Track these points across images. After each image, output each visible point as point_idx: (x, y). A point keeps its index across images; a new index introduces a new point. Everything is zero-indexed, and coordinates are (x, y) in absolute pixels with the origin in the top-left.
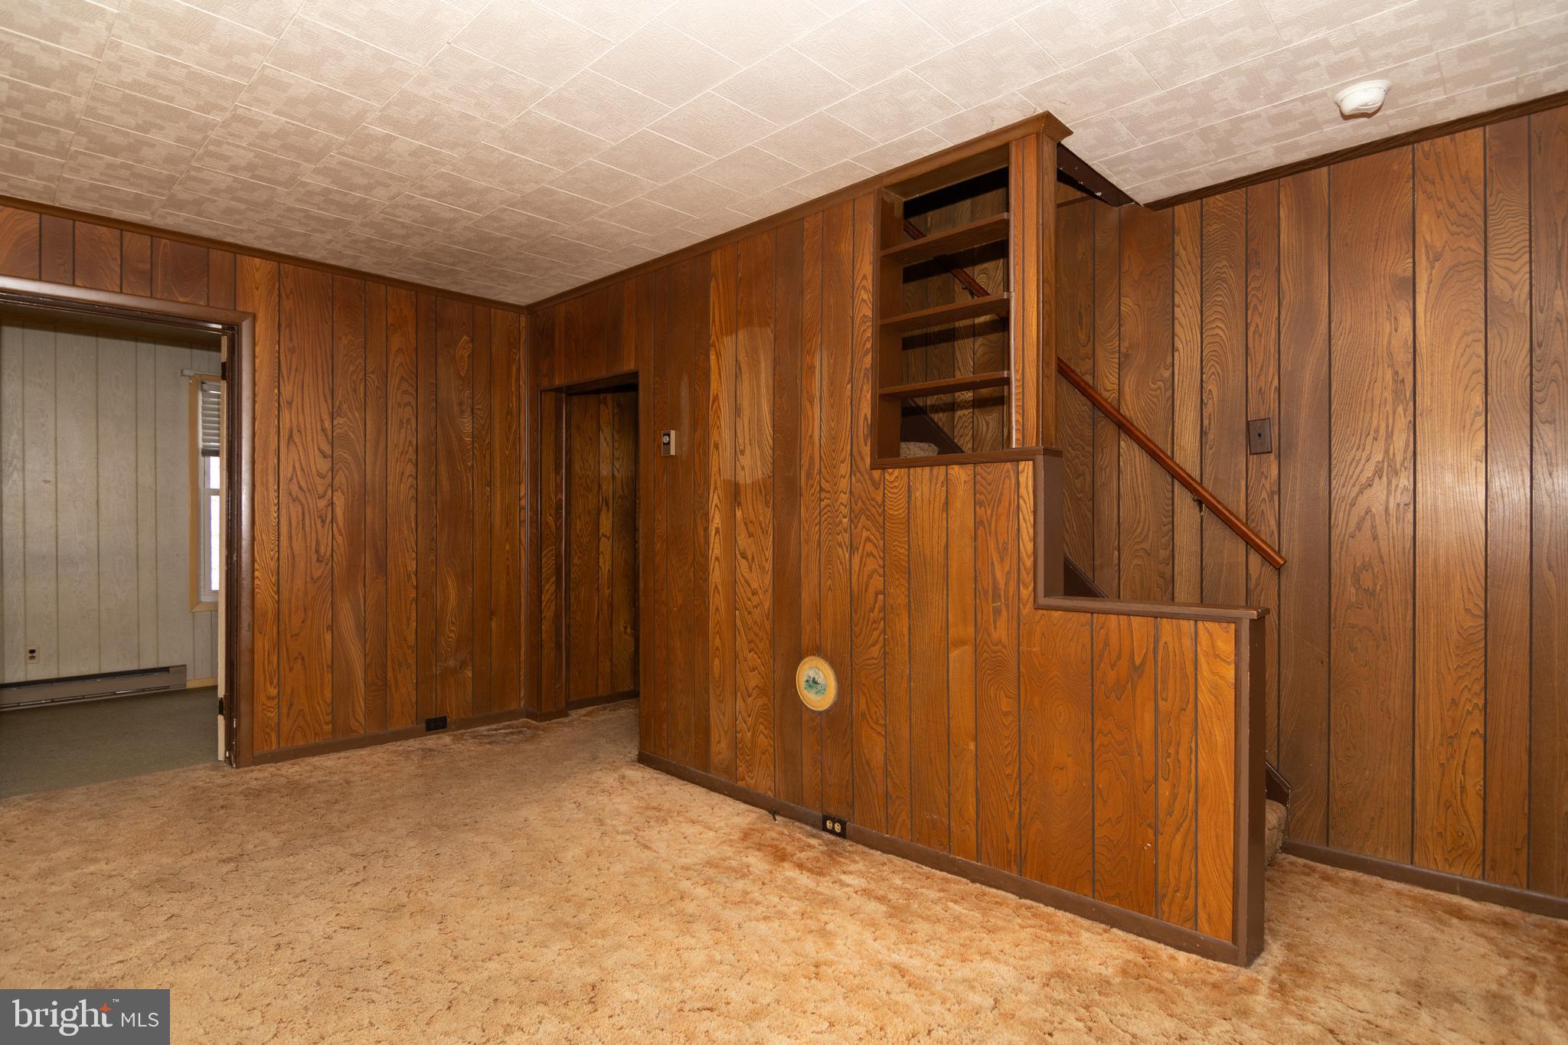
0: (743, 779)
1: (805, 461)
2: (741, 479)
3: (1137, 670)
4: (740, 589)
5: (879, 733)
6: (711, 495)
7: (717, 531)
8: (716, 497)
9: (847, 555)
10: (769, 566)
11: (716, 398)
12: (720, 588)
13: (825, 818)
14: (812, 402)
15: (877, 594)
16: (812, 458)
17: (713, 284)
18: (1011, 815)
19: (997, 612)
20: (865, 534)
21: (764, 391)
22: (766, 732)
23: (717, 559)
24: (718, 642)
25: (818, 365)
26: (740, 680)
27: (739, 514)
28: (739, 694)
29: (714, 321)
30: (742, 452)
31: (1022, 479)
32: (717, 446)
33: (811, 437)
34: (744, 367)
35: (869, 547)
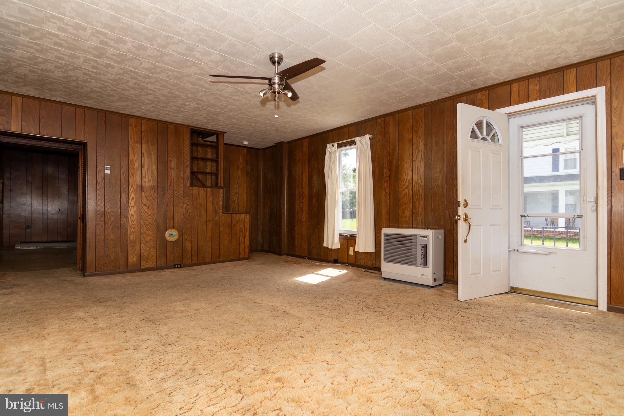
0: (144, 265)
1: (169, 184)
2: (144, 184)
3: (237, 222)
4: (143, 214)
5: (190, 242)
6: (130, 188)
7: (133, 198)
8: (132, 189)
9: (182, 205)
10: (155, 208)
11: (132, 161)
12: (134, 214)
13: (175, 265)
14: (171, 169)
15: (190, 213)
16: (171, 182)
17: (130, 127)
18: (218, 250)
19: (216, 215)
20: (187, 200)
21: (153, 163)
22: (153, 251)
23: (132, 206)
24: (133, 230)
25: (173, 160)
26: (143, 239)
27: (143, 194)
28: (142, 243)
29: (131, 138)
30: (145, 178)
31: (221, 192)
32: (133, 174)
33: (171, 177)
34: (145, 154)
35: (188, 203)
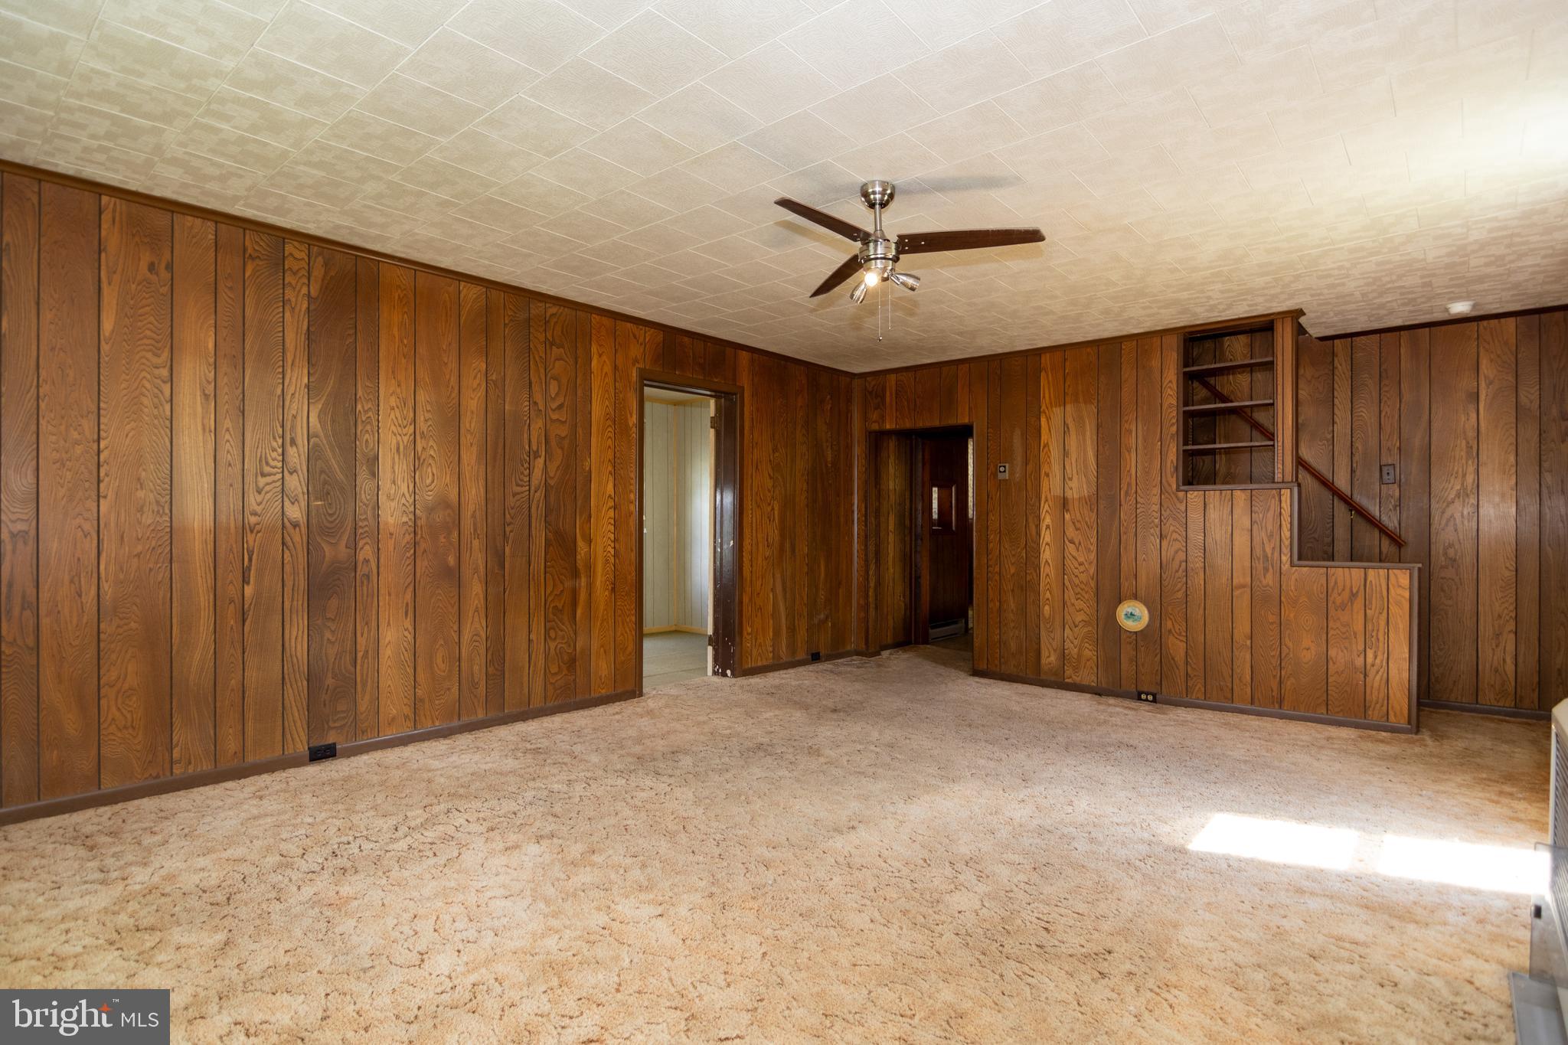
0: (1071, 677)
1: (1124, 487)
2: (1069, 494)
3: (1353, 595)
4: (1068, 562)
5: (1181, 641)
6: (1042, 505)
7: (1048, 527)
8: (1046, 506)
9: (1158, 541)
10: (1093, 548)
11: (1046, 445)
12: (1050, 561)
13: (1140, 694)
14: (1129, 452)
15: (1181, 562)
16: (1129, 484)
17: (1043, 374)
18: (1274, 676)
19: (1266, 570)
20: (1172, 528)
21: (1089, 442)
22: (1090, 647)
23: (1047, 544)
24: (1048, 595)
25: (1134, 429)
26: (1067, 617)
27: (1067, 516)
28: (1067, 626)
29: (1044, 397)
30: (1071, 479)
31: (1283, 498)
32: (1047, 475)
33: (1129, 471)
34: (1071, 425)
35: (1175, 536)
